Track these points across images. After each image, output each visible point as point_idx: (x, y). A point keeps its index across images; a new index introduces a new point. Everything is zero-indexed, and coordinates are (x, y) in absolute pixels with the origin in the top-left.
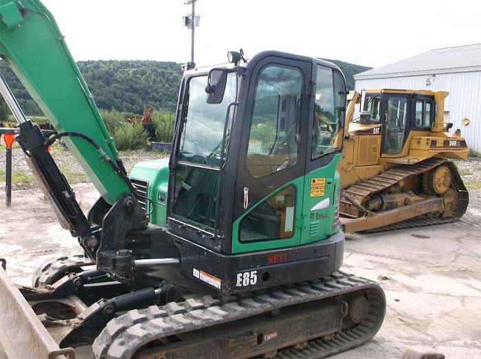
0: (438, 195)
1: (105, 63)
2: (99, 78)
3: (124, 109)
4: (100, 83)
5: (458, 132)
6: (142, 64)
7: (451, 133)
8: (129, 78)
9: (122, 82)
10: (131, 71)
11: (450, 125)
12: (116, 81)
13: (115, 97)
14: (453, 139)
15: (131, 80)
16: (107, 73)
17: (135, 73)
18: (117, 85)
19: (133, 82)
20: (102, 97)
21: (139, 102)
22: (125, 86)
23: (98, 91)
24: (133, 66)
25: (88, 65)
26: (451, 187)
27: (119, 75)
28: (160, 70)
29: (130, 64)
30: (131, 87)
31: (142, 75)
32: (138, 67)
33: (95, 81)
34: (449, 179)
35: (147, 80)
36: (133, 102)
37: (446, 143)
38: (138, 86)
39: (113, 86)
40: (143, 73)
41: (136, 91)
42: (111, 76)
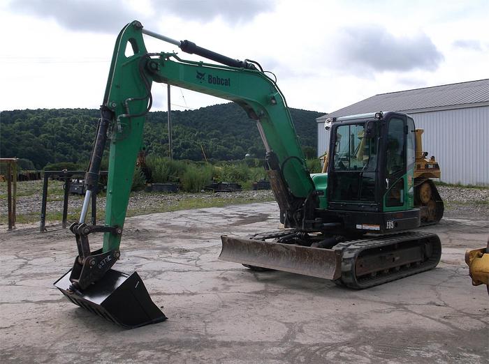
0: (424, 205)
1: (32, 112)
2: (27, 129)
3: (56, 160)
4: (28, 133)
5: (433, 158)
6: (73, 113)
7: (428, 159)
8: (60, 127)
9: (52, 132)
10: (62, 120)
11: (426, 154)
12: (46, 131)
13: (46, 147)
14: (430, 163)
15: (62, 129)
16: (36, 122)
17: (66, 122)
18: (47, 135)
19: (65, 130)
20: (31, 148)
21: (71, 151)
22: (55, 135)
23: (26, 141)
24: (63, 115)
25: (15, 115)
26: (431, 199)
27: (48, 125)
28: (92, 119)
29: (60, 113)
30: (63, 136)
31: (74, 124)
32: (68, 116)
33: (22, 132)
34: (430, 192)
35: (80, 128)
36: (65, 152)
37: (427, 166)
38: (70, 135)
39: (42, 136)
40: (75, 122)
41: (68, 140)
42: (40, 126)
